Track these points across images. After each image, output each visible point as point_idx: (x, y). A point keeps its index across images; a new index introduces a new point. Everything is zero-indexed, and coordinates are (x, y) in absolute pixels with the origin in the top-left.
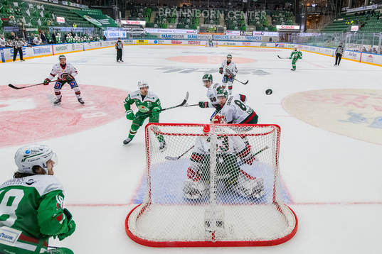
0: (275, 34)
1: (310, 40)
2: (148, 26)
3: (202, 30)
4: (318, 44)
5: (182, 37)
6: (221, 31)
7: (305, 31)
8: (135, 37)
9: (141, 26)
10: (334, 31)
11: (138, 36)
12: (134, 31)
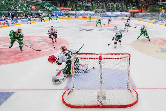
0: (128, 14)
1: (144, 16)
2: (72, 10)
3: (96, 12)
4: (147, 18)
5: (87, 15)
6: (104, 12)
7: (141, 12)
8: (66, 15)
9: (69, 10)
10: (156, 12)
11: (68, 15)
12: (66, 12)
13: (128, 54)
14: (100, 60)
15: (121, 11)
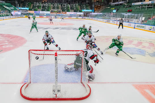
0: (82, 13)
1: (96, 16)
2: (30, 10)
3: (52, 12)
4: (99, 17)
5: (43, 15)
6: (60, 12)
7: (94, 12)
8: (24, 14)
9: (27, 10)
10: (106, 12)
11: (26, 14)
12: (24, 12)
13: (82, 51)
14: (56, 57)
15: (75, 11)
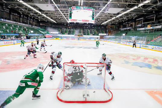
0: (99, 37)
2: (59, 34)
3: (76, 35)
4: (112, 39)
6: (82, 35)
7: (108, 35)
8: (55, 37)
9: (57, 34)
15: (93, 35)
